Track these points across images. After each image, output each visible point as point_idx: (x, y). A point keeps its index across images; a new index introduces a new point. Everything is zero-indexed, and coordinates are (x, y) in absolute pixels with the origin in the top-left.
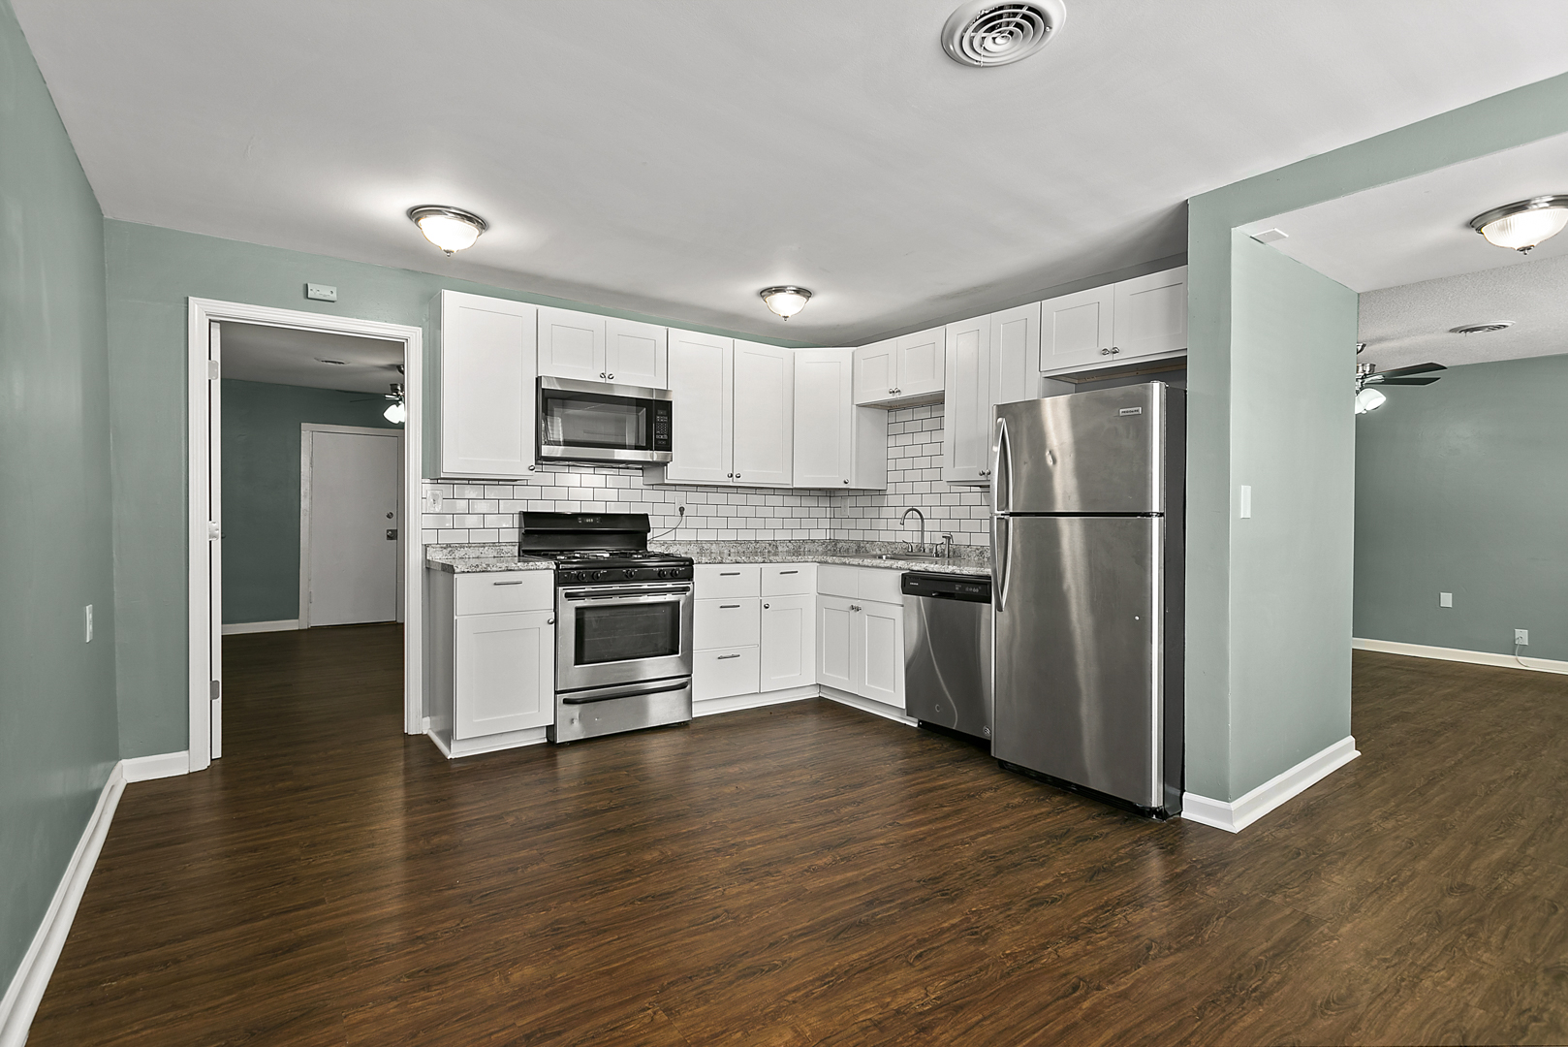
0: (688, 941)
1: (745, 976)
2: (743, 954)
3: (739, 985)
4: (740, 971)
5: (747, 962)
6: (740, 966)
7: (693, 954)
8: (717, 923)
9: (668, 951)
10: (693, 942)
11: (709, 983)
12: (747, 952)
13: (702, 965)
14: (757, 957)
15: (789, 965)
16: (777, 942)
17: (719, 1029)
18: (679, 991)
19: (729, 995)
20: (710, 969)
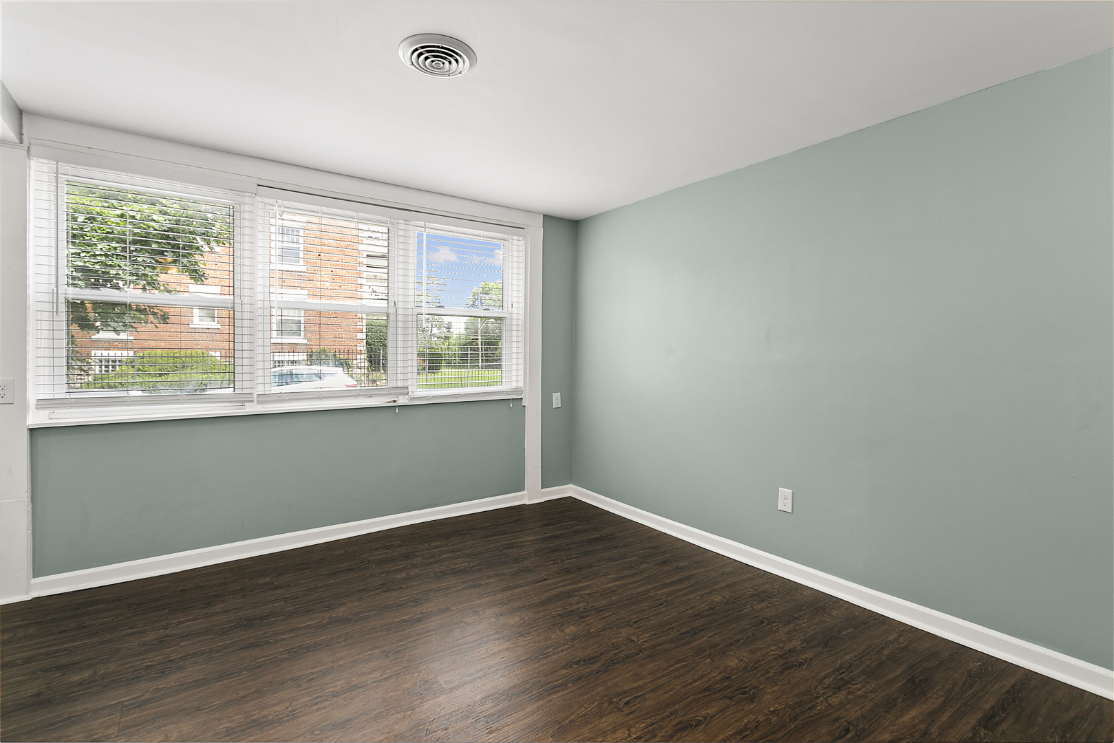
0: (640, 683)
1: (594, 658)
2: (598, 672)
3: (597, 652)
4: (598, 661)
5: (595, 667)
6: (598, 664)
7: (632, 672)
8: (625, 698)
9: (650, 674)
10: (637, 681)
11: (615, 654)
12: (596, 673)
13: (623, 665)
14: (589, 670)
15: (567, 664)
16: (577, 680)
17: (602, 633)
18: (631, 650)
19: (601, 647)
20: (617, 663)
